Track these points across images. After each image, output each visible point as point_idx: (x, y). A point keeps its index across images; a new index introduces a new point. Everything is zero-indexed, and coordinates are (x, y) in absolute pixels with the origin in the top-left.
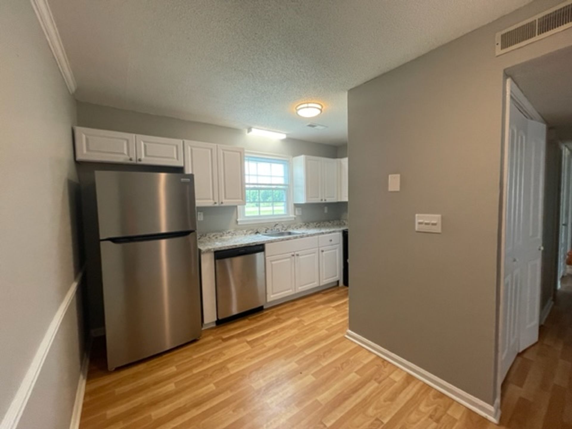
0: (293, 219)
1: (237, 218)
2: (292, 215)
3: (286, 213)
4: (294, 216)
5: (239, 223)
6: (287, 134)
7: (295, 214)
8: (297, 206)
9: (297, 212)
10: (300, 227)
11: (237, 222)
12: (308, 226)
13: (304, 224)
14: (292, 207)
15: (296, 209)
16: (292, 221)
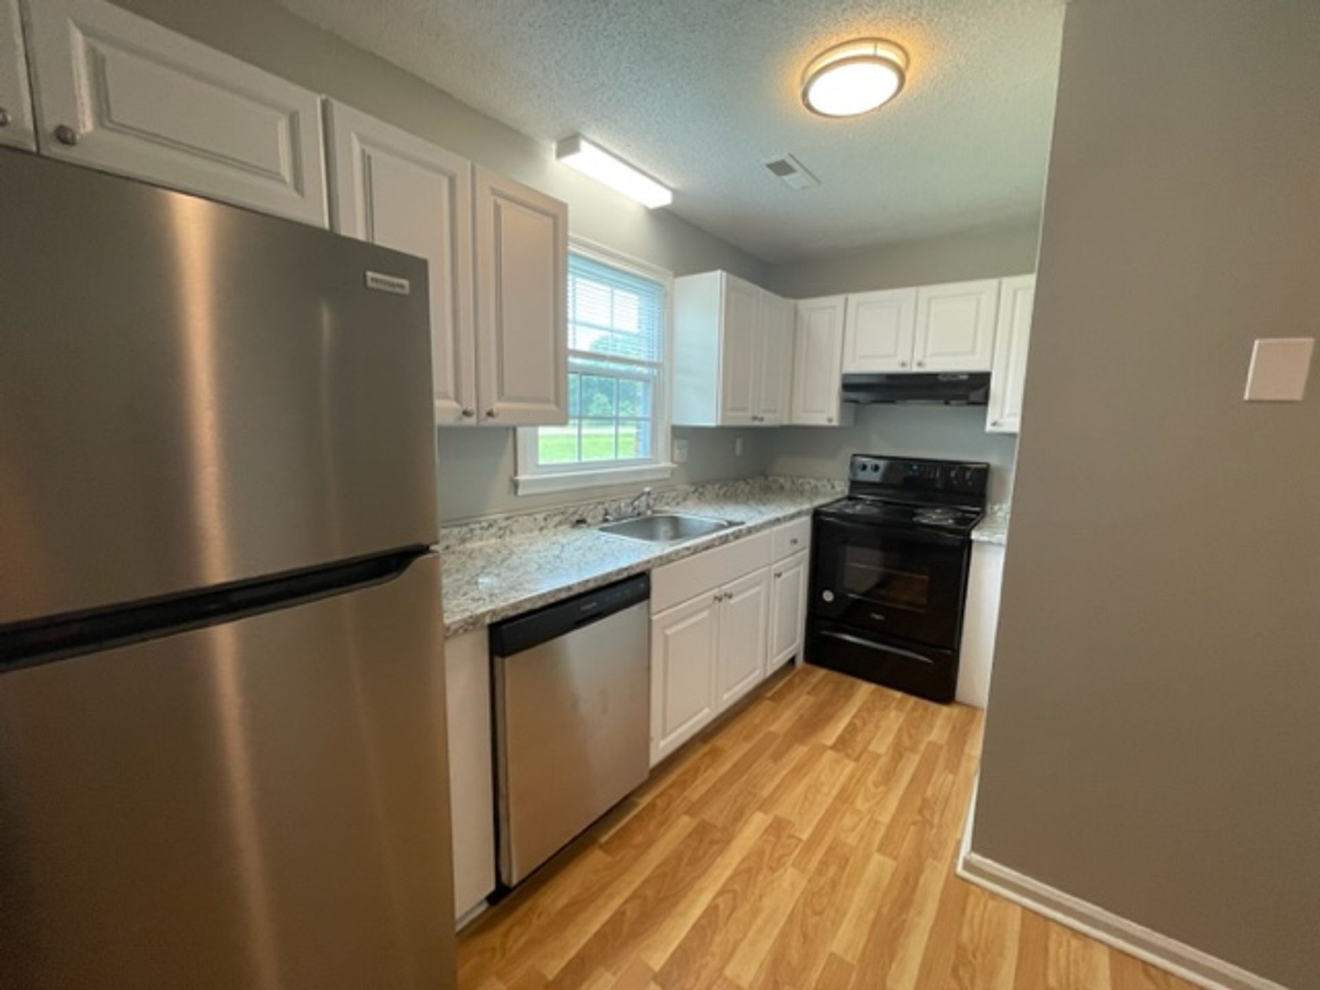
0: (667, 475)
1: (516, 473)
2: (665, 464)
3: (649, 457)
4: (669, 464)
5: (521, 492)
6: (675, 192)
7: (672, 461)
8: (679, 433)
9: (677, 452)
10: (685, 499)
11: (515, 485)
12: (701, 494)
13: (692, 489)
14: (664, 438)
15: (676, 442)
16: (666, 480)
